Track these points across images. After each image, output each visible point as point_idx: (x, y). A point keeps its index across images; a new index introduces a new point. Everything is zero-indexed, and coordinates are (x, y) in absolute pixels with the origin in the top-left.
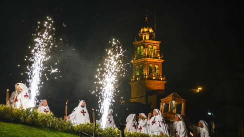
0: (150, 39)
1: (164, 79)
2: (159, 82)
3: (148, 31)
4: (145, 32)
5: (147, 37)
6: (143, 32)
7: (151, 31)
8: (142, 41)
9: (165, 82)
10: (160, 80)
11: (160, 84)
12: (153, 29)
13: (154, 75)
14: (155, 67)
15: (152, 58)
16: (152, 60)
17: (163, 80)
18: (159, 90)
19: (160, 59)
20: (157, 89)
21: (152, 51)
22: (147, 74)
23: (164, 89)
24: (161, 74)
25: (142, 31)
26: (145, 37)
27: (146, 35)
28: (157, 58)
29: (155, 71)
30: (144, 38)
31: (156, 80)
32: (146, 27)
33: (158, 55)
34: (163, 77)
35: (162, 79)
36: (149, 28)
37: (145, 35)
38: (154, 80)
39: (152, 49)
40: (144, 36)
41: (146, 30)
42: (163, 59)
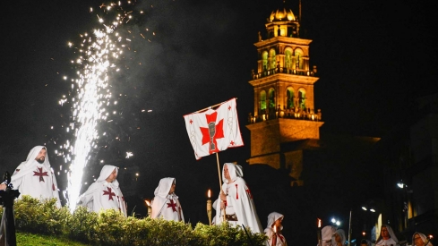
0: (288, 36)
1: (319, 117)
2: (308, 123)
3: (285, 19)
4: (279, 20)
5: (284, 31)
6: (276, 20)
7: (291, 17)
8: (273, 40)
9: (321, 124)
10: (311, 120)
11: (309, 127)
12: (295, 15)
13: (297, 110)
14: (300, 94)
15: (293, 74)
16: (293, 78)
17: (315, 120)
18: (308, 140)
19: (310, 75)
20: (305, 137)
21: (293, 60)
22: (282, 108)
23: (318, 137)
24: (312, 107)
25: (272, 18)
26: (279, 31)
27: (281, 27)
28: (304, 74)
29: (300, 102)
30: (276, 34)
31: (301, 118)
32: (281, 11)
33: (307, 69)
34: (316, 112)
35: (313, 117)
36: (288, 11)
37: (279, 26)
38: (298, 118)
39: (294, 55)
40: (276, 28)
41: (280, 16)
42: (315, 75)
